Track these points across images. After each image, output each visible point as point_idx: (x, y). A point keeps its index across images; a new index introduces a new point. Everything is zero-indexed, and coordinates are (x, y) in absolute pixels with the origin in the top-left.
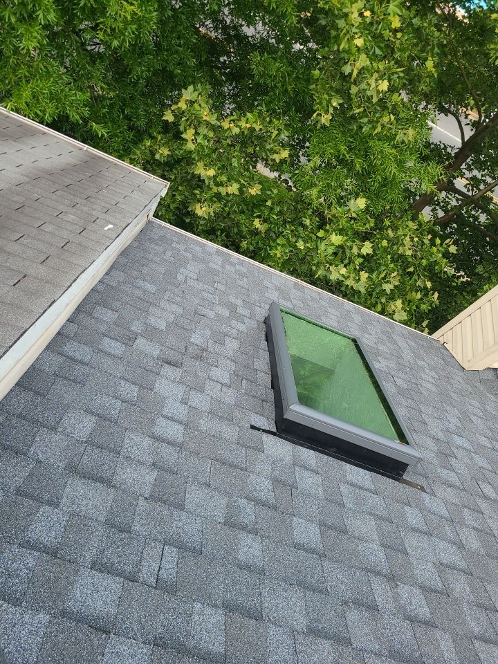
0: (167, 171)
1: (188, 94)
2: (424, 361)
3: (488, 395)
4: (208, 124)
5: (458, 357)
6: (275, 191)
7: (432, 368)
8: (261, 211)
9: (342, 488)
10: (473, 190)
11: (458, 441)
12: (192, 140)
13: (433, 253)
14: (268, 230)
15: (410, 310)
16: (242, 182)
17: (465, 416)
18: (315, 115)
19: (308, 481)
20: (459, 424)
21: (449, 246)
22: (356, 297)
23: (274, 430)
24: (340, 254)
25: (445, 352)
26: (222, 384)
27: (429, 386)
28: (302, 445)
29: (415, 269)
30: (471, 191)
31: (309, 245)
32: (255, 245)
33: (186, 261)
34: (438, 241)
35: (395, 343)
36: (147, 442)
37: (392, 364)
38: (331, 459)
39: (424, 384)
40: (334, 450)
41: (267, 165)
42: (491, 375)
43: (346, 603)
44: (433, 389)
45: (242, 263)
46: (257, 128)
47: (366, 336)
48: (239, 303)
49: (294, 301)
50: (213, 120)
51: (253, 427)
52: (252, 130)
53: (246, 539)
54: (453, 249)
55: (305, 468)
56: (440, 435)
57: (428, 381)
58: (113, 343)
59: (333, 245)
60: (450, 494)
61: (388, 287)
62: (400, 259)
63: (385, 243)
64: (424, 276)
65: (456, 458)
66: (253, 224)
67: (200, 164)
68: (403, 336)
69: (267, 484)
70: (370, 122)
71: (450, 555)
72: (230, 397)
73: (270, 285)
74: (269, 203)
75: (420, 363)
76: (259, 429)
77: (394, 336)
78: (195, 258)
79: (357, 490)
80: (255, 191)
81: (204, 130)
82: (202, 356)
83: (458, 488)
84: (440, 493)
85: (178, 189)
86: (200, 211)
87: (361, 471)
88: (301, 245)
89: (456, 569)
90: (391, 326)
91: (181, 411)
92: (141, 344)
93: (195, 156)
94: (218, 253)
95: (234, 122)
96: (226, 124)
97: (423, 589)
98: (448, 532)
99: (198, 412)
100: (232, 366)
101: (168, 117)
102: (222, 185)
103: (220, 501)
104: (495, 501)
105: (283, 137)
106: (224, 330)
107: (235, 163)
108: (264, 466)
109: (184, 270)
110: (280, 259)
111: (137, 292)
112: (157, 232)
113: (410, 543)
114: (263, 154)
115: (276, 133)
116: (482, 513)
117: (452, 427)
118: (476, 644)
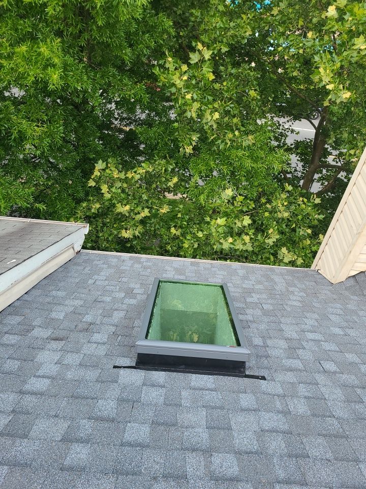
1: (100, 165)
2: (295, 286)
3: (352, 297)
4: (120, 180)
5: (328, 277)
6: (181, 206)
7: (302, 290)
8: (175, 222)
9: (183, 393)
10: (340, 161)
11: (311, 336)
12: (108, 192)
16: (155, 207)
17: (324, 318)
18: (181, 149)
19: (152, 395)
20: (316, 324)
23: (134, 365)
25: (318, 276)
26: (99, 343)
27: (295, 303)
28: (156, 370)
29: (296, 224)
30: (339, 162)
31: (205, 233)
33: (101, 270)
34: (305, 200)
35: (272, 280)
36: (12, 397)
37: (264, 296)
38: (179, 374)
40: (183, 367)
41: (169, 192)
42: (352, 282)
43: (155, 478)
44: (298, 304)
46: (150, 170)
50: (122, 176)
51: (115, 367)
52: (147, 172)
53: (76, 447)
54: (318, 201)
55: (153, 386)
56: (295, 336)
58: (11, 337)
59: (221, 226)
60: (290, 377)
61: (270, 241)
62: (279, 221)
63: (267, 214)
64: (304, 226)
65: (304, 348)
66: (171, 233)
67: (119, 205)
68: (282, 274)
69: (113, 404)
71: (270, 420)
72: (102, 351)
73: (169, 268)
74: (179, 215)
75: (291, 289)
76: (120, 367)
77: (272, 277)
78: (110, 267)
79: (197, 392)
80: (165, 210)
81: (119, 184)
82: (88, 329)
83: (300, 370)
84: (280, 377)
85: (113, 227)
86: (126, 234)
87: (205, 377)
88: (200, 234)
89: (277, 432)
90: (272, 270)
91: (53, 369)
92: (36, 332)
93: (114, 201)
94: (131, 258)
95: (135, 172)
96: (129, 175)
97: (238, 453)
98: (278, 405)
99: (68, 367)
100: (113, 329)
101: (92, 183)
102: (139, 213)
103: (63, 425)
104: (335, 373)
105: (170, 170)
106: (116, 306)
107: (145, 197)
108: (114, 392)
109: (96, 277)
110: (188, 248)
111: (48, 300)
112: (83, 257)
113: (237, 420)
114: (164, 185)
115: (164, 168)
116: (317, 384)
117: (307, 327)
118: (277, 487)
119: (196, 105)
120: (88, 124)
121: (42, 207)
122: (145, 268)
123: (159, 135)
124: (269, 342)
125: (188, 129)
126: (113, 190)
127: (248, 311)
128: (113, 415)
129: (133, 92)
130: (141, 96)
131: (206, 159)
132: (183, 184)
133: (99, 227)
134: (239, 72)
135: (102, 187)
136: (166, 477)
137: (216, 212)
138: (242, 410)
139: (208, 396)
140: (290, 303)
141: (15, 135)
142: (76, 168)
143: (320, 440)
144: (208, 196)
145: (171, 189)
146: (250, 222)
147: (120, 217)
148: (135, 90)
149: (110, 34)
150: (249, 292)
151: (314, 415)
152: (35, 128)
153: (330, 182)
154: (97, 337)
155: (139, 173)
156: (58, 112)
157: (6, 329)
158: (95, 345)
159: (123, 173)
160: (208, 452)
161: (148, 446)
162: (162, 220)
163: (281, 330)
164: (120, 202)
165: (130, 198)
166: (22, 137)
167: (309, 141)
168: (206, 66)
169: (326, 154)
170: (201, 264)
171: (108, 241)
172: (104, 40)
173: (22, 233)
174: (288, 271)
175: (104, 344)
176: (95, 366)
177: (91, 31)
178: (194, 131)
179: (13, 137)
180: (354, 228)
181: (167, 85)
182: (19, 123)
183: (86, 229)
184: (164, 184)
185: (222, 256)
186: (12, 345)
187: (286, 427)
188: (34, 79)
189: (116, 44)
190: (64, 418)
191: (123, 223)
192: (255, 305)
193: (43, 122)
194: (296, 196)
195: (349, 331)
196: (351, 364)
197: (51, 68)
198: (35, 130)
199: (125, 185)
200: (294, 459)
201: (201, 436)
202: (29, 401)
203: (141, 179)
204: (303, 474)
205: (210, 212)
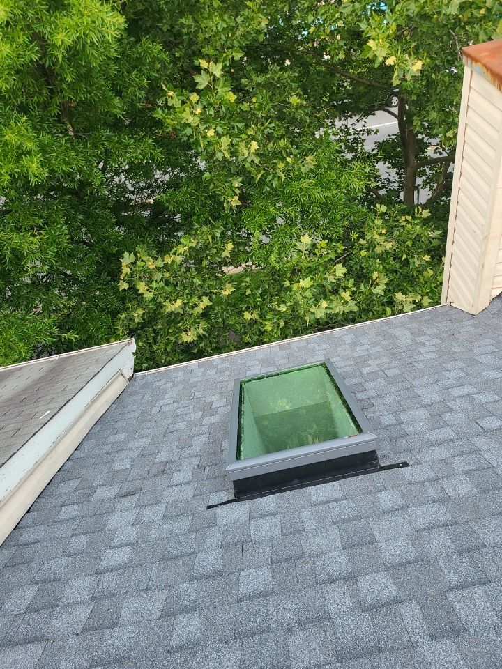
0: (155, 325)
1: (127, 259)
4: (159, 269)
5: (466, 308)
6: (248, 279)
7: (435, 337)
8: (246, 303)
9: (303, 514)
10: (444, 150)
11: (457, 392)
12: (148, 290)
14: (261, 314)
16: (215, 291)
17: (470, 363)
18: (225, 205)
21: (421, 214)
23: (232, 497)
25: (452, 312)
26: (182, 484)
27: (428, 356)
28: (262, 496)
29: (407, 254)
30: (444, 152)
31: (289, 304)
32: (258, 333)
33: (165, 391)
34: (409, 217)
35: (393, 336)
36: (88, 581)
37: (385, 360)
38: (293, 492)
40: (296, 481)
41: (227, 265)
43: (290, 630)
44: (433, 356)
45: (224, 360)
46: (193, 244)
47: (358, 349)
48: (216, 398)
50: (160, 263)
51: (209, 507)
52: (190, 249)
53: (182, 620)
54: (426, 214)
55: (263, 516)
56: (436, 398)
57: (427, 352)
58: (70, 509)
59: (306, 289)
60: (440, 453)
61: (379, 290)
62: (383, 257)
63: (363, 253)
65: (452, 410)
66: (244, 319)
67: (167, 303)
68: (403, 325)
69: (216, 554)
71: (424, 515)
72: (188, 492)
73: (252, 363)
74: (249, 292)
75: (419, 340)
76: (216, 506)
77: (391, 331)
78: (175, 384)
79: (321, 507)
80: (228, 290)
81: (159, 276)
82: (165, 470)
83: (451, 440)
84: (426, 457)
85: (168, 333)
86: (189, 337)
87: (328, 486)
88: (283, 308)
89: (436, 527)
90: (388, 323)
91: (132, 533)
92: (100, 494)
93: (160, 300)
94: (200, 365)
95: (175, 253)
96: (168, 260)
97: (391, 568)
98: (432, 492)
99: (150, 524)
100: (196, 461)
101: (124, 286)
102: (196, 305)
103: (160, 598)
105: (218, 235)
106: (194, 432)
107: (197, 281)
108: (214, 539)
109: (160, 402)
110: (272, 331)
111: (106, 449)
112: (139, 383)
113: (380, 528)
114: (217, 258)
115: (210, 237)
116: (478, 451)
117: (452, 381)
118: (451, 596)
119: (225, 141)
120: (97, 211)
121: (71, 336)
122: (221, 372)
123: (191, 196)
124: (404, 417)
125: (225, 175)
126: (154, 285)
127: (367, 385)
128: (219, 567)
129: (139, 151)
130: (151, 154)
131: (262, 206)
132: (241, 248)
133: (151, 339)
134: (268, 78)
135: (138, 287)
136: (303, 624)
137: (296, 272)
138: (385, 513)
139: (336, 509)
140: (421, 358)
141: (9, 256)
142: (99, 272)
144: (280, 254)
145: (228, 261)
146: (344, 270)
147: (173, 317)
148: (141, 149)
149: (86, 88)
150: (364, 361)
151: (482, 492)
152: (32, 238)
153: (440, 182)
154: (178, 477)
155: (180, 254)
156: (54, 209)
157: (61, 501)
158: (177, 488)
159: (160, 259)
160: (351, 578)
161: (273, 593)
162: (228, 304)
163: (417, 396)
164: (167, 298)
165: (178, 289)
166: (18, 256)
167: (394, 137)
168: (221, 85)
169: (423, 146)
170: (293, 346)
171: (167, 353)
172: (81, 98)
173: (52, 376)
175: (189, 483)
176: (184, 514)
177: (61, 91)
178: (233, 175)
179: (7, 259)
180: (478, 232)
181: (179, 127)
182: (9, 239)
183: (131, 346)
184: (218, 256)
185: (320, 327)
186: (74, 518)
187: (448, 517)
188: (9, 177)
189: (99, 98)
190: (159, 588)
191: (181, 324)
192: (375, 375)
193: (39, 228)
194: (395, 217)
197: (26, 156)
198: (31, 242)
199: (167, 275)
200: (467, 555)
201: (340, 560)
202: (109, 581)
203: (186, 261)
204: (483, 571)
205: (289, 275)
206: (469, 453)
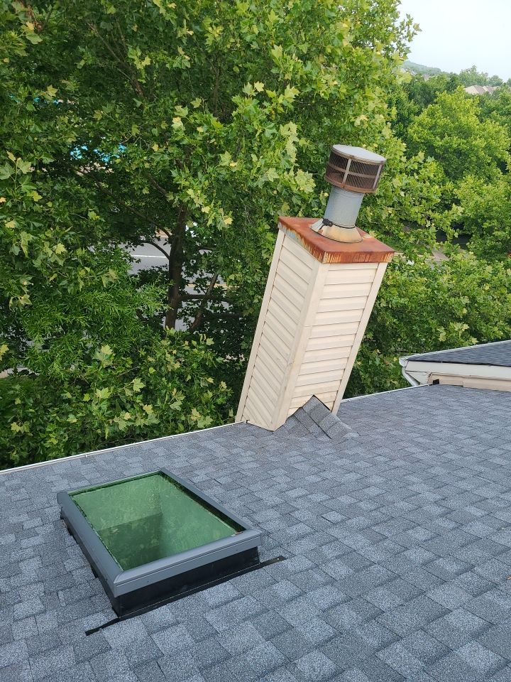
2: (237, 447)
3: (300, 439)
5: (263, 425)
7: (246, 449)
8: (13, 413)
9: (208, 618)
11: (293, 494)
13: (197, 354)
14: (33, 427)
15: (211, 411)
17: (290, 470)
18: (11, 302)
19: (172, 640)
20: (289, 480)
21: (205, 341)
22: (155, 432)
23: (115, 616)
24: (117, 404)
25: (252, 428)
26: (34, 615)
27: (251, 466)
28: (151, 609)
29: (192, 375)
31: (80, 414)
34: (194, 343)
35: (205, 449)
37: (211, 469)
38: (186, 598)
39: (245, 467)
42: (293, 423)
44: (255, 465)
47: (176, 460)
48: (24, 518)
49: (88, 477)
51: (88, 633)
54: (210, 342)
55: (164, 628)
56: (278, 500)
57: (248, 462)
59: (103, 400)
60: (306, 544)
61: (176, 406)
62: (171, 376)
63: (152, 370)
64: (202, 376)
65: (298, 509)
66: (11, 431)
68: (211, 438)
70: (70, 282)
71: (325, 596)
72: (49, 622)
73: (53, 478)
74: (18, 401)
75: (235, 451)
76: (97, 630)
77: (202, 444)
79: (224, 607)
83: (310, 533)
84: (297, 548)
87: (220, 587)
88: (72, 419)
89: (338, 604)
97: (319, 646)
98: (318, 578)
100: (41, 587)
104: (343, 521)
108: (117, 662)
113: (292, 614)
116: (337, 539)
117: (284, 486)
118: (381, 655)
119: (26, 238)
122: (16, 489)
124: (257, 518)
134: (67, 189)
138: (288, 601)
139: (239, 606)
143: (381, 591)
146: (142, 386)
150: (189, 471)
151: (357, 571)
154: (21, 610)
158: (31, 621)
163: (260, 500)
167: (157, 269)
168: (24, 183)
169: (184, 283)
170: (97, 459)
174: (214, 432)
175: (45, 612)
176: (58, 645)
187: (343, 595)
192: (208, 484)
194: (179, 340)
195: (324, 475)
196: (350, 506)
200: (373, 621)
201: (266, 652)
204: (392, 631)
205: (66, 385)
206: (330, 542)
